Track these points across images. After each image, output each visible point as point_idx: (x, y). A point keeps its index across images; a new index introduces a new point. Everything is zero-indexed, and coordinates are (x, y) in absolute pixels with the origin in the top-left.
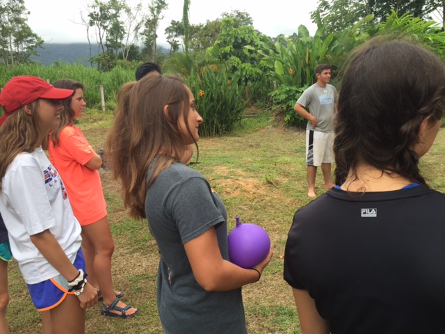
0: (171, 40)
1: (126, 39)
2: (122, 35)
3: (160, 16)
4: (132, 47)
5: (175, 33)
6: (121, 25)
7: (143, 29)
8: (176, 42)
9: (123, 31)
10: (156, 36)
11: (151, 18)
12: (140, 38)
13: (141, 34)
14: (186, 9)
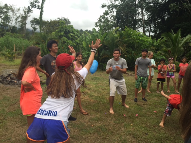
0: (33, 26)
1: (11, 23)
2: (9, 21)
3: (28, 15)
4: (14, 27)
5: (35, 23)
6: (9, 17)
7: (19, 20)
8: (35, 27)
9: (10, 19)
10: (26, 24)
11: (24, 15)
12: (18, 24)
13: (19, 22)
14: (41, 14)
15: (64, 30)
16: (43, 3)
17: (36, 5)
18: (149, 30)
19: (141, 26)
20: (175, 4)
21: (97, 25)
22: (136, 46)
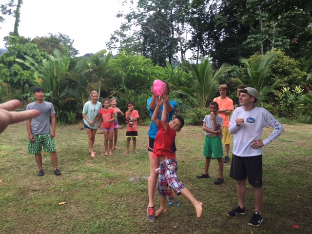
14: (16, 25)
15: (16, 53)
16: (19, 6)
17: (11, 10)
19: (177, 50)
20: (221, 15)
21: (110, 47)
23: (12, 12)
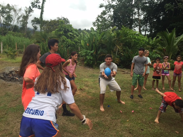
0: (34, 25)
1: (13, 22)
2: (11, 21)
3: (30, 15)
4: (16, 26)
5: (36, 23)
6: (11, 16)
7: (21, 19)
8: (36, 26)
9: (12, 19)
10: (27, 23)
11: (25, 15)
13: (20, 21)
14: (42, 13)
16: (43, 3)
17: (37, 5)
18: (145, 29)
19: (137, 26)
20: (170, 4)
21: (95, 25)
22: (132, 45)
23: (37, 6)
